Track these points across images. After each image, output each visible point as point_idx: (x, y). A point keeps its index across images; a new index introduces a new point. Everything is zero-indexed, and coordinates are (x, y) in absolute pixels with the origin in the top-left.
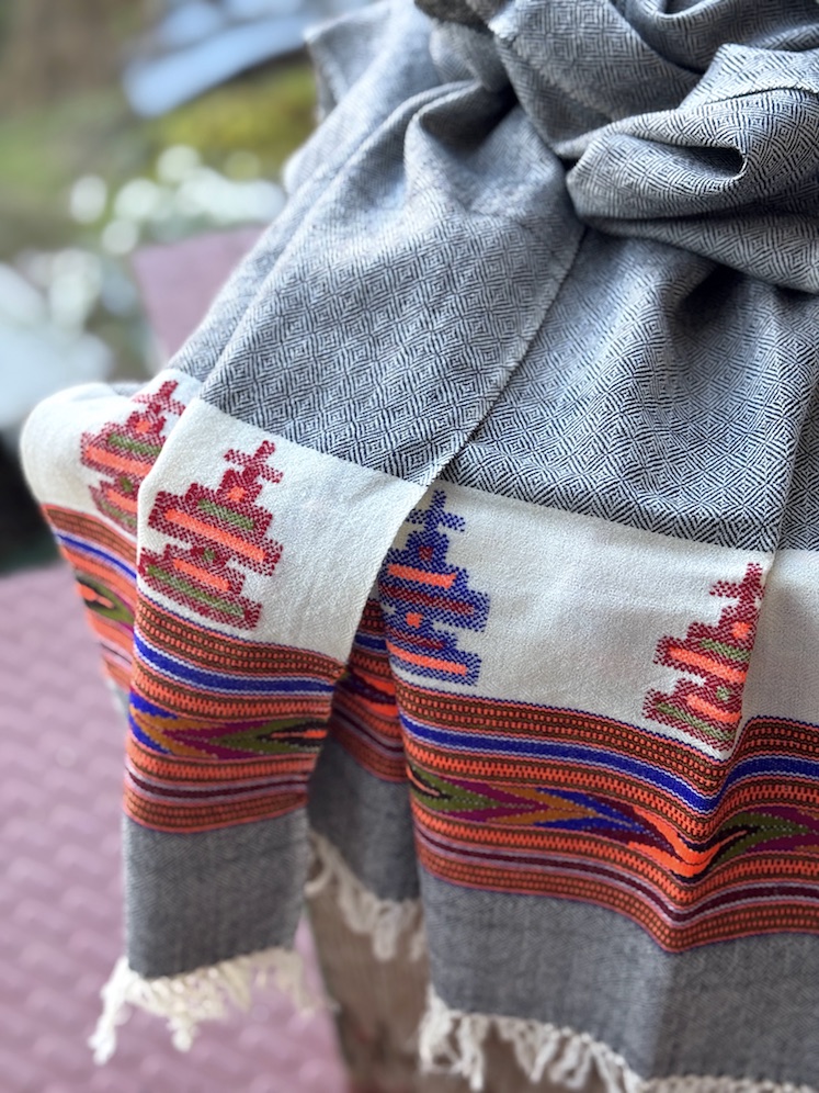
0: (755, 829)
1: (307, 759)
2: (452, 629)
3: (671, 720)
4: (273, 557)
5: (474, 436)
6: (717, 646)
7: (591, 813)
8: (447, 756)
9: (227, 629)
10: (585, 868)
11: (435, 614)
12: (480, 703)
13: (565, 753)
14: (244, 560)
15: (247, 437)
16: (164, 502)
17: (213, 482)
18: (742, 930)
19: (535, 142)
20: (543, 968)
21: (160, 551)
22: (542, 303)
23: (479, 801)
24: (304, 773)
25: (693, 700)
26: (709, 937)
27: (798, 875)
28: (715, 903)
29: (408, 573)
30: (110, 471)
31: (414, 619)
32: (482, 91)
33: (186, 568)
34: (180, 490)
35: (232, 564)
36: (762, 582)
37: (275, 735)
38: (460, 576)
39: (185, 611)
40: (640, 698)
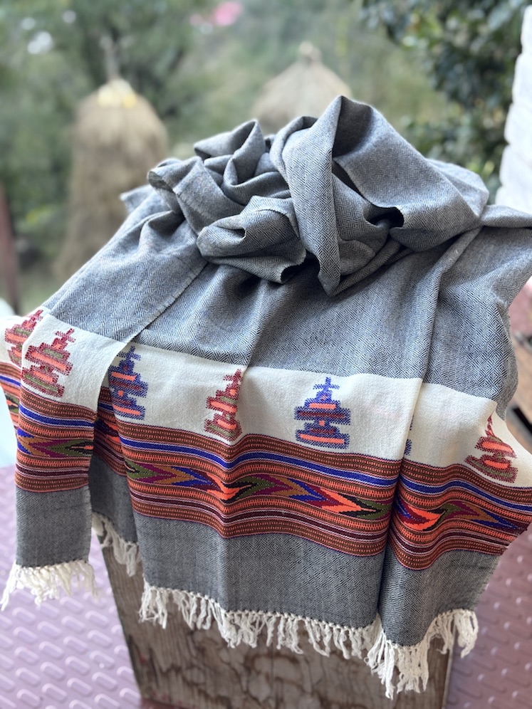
0: (255, 485)
1: (86, 460)
2: (134, 397)
3: (214, 432)
4: (69, 368)
5: (147, 327)
6: (226, 399)
7: (193, 478)
8: (137, 452)
9: (52, 397)
10: (193, 505)
11: (128, 391)
12: (145, 428)
13: (180, 449)
14: (59, 370)
15: (64, 327)
16: (32, 349)
17: (50, 343)
18: (254, 531)
19: (190, 231)
20: (185, 560)
21: (29, 368)
22: (184, 285)
23: (150, 473)
24: (86, 467)
25: (220, 422)
26: (241, 533)
27: (274, 506)
28: (241, 517)
29: (119, 376)
30: (14, 342)
31: (121, 393)
32: (172, 213)
33: (38, 374)
34: (37, 345)
35: (54, 372)
36: (242, 375)
37: (73, 447)
38: (138, 376)
39: (37, 392)
40: (203, 423)
